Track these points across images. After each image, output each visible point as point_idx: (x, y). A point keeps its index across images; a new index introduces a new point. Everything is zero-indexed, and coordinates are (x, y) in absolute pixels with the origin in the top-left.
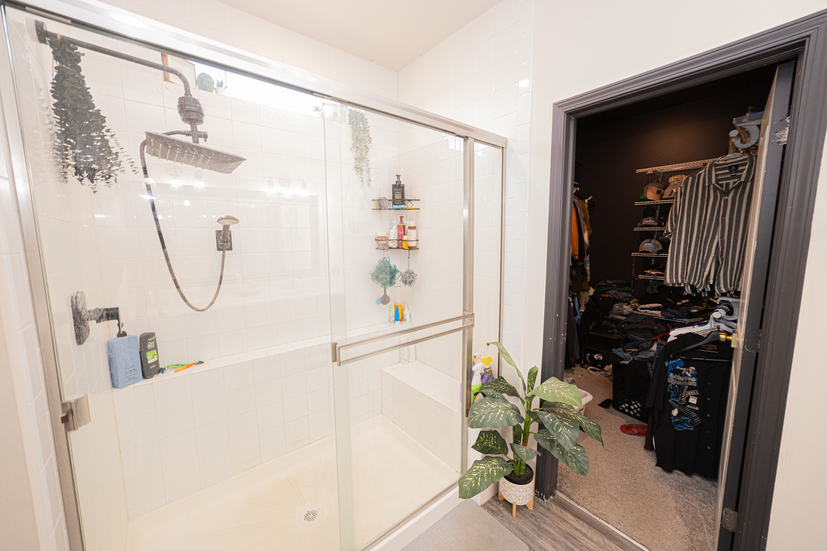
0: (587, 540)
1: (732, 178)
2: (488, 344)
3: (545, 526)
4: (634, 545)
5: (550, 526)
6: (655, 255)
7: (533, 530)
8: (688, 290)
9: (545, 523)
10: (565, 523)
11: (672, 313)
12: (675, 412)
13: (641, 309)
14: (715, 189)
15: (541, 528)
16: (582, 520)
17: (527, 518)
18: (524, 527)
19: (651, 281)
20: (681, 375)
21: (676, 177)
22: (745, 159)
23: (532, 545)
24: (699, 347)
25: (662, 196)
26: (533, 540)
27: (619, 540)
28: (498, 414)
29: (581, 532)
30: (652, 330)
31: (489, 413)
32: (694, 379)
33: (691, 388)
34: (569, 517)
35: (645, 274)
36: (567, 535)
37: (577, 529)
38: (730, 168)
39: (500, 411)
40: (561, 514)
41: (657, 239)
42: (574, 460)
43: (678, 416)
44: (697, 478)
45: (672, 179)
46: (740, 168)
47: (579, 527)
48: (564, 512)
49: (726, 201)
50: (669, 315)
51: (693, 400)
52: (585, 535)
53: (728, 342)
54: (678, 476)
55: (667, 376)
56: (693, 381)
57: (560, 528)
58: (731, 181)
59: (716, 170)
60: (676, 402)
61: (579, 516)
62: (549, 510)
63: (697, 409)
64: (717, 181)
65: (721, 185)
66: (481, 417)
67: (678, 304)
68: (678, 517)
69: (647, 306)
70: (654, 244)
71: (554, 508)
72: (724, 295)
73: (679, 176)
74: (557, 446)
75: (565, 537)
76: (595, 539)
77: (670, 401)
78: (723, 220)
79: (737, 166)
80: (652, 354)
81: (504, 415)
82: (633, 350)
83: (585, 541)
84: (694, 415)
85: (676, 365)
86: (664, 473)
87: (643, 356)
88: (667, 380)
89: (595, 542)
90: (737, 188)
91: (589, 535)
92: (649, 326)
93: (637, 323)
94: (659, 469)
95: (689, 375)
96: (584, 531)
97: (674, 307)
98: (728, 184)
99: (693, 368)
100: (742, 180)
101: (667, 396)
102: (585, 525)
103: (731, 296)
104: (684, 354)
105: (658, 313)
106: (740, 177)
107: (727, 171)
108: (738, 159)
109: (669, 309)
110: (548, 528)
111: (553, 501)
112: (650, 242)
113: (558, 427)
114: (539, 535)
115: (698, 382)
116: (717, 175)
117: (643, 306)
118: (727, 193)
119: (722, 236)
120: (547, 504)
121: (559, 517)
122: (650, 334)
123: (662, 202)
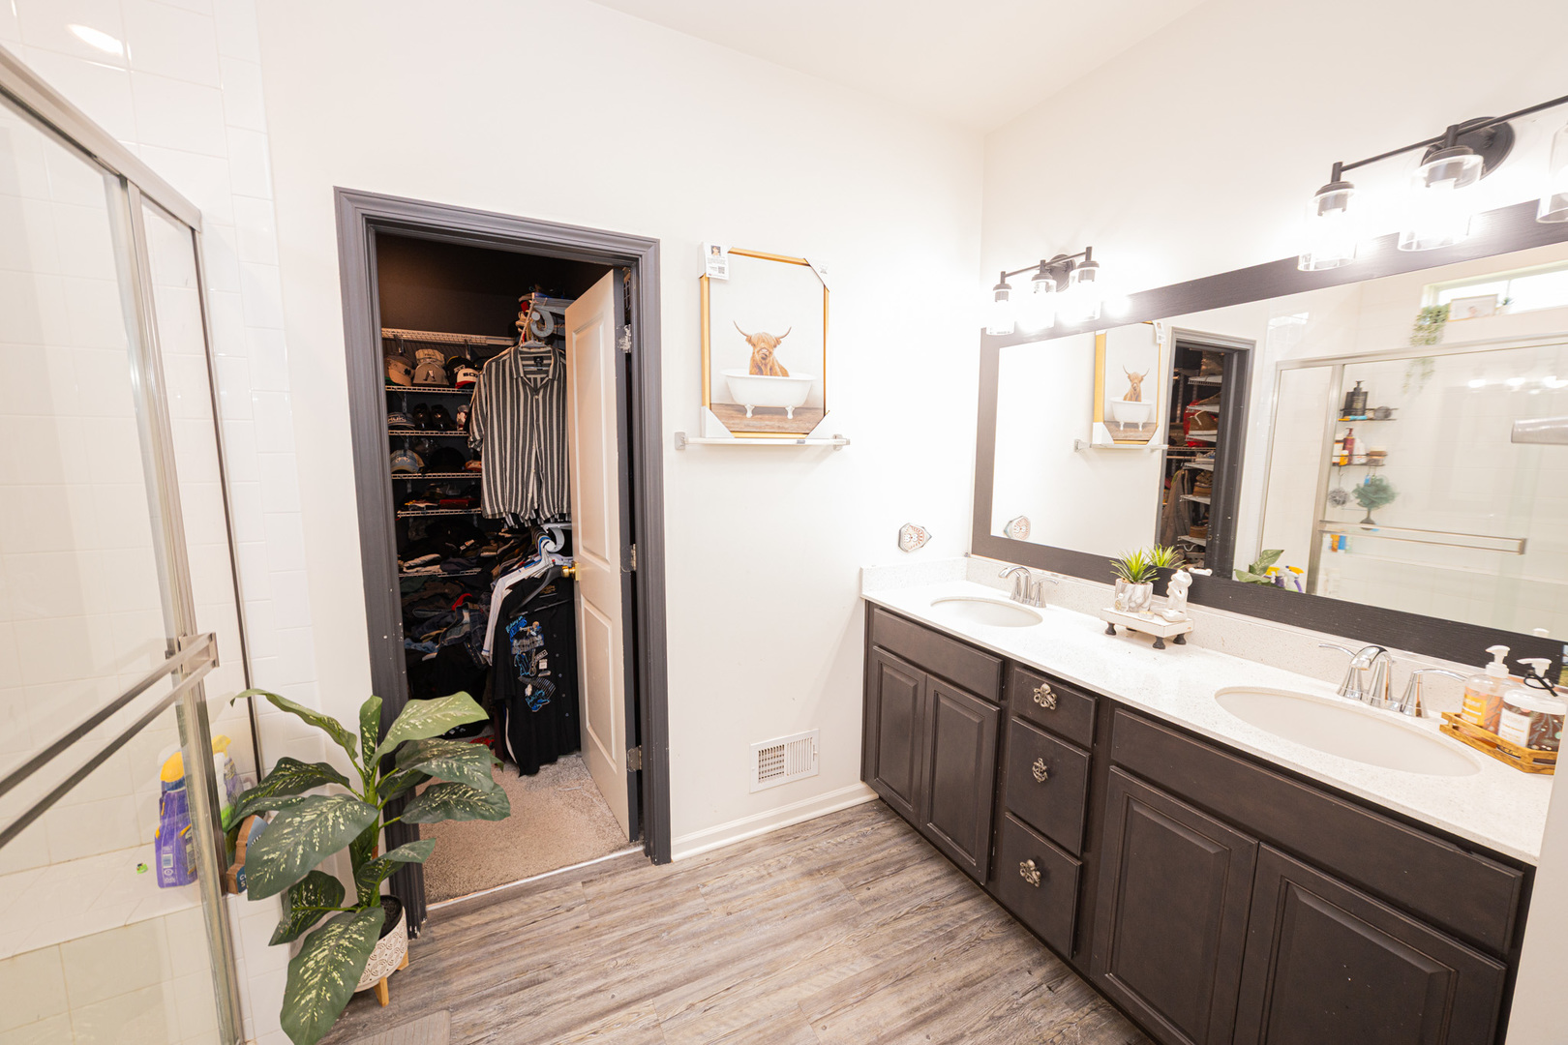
0: (507, 922)
1: (539, 372)
2: (232, 702)
3: (445, 964)
4: (555, 875)
5: (452, 955)
6: (418, 476)
7: (431, 988)
8: (510, 521)
9: (441, 960)
10: (468, 932)
11: (457, 564)
12: (529, 691)
13: (408, 568)
14: (524, 384)
15: (439, 974)
16: (485, 907)
17: (410, 983)
18: (415, 1000)
19: (411, 520)
20: (527, 638)
21: (426, 351)
22: (549, 352)
23: (446, 1004)
24: (539, 594)
25: (412, 379)
26: (443, 998)
27: (538, 886)
28: (330, 823)
29: (494, 921)
30: (444, 596)
31: (310, 834)
32: (540, 637)
33: (539, 650)
34: (468, 921)
35: (406, 508)
36: (482, 942)
37: (487, 924)
38: (535, 359)
39: (331, 816)
40: (454, 929)
41: (413, 450)
42: (488, 807)
43: (533, 693)
44: (561, 760)
45: (420, 354)
46: (545, 362)
47: (487, 919)
48: (456, 922)
49: (537, 400)
50: (454, 567)
51: (543, 665)
52: (502, 919)
53: (572, 576)
54: (546, 771)
55: (510, 646)
56: (539, 640)
57: (466, 945)
58: (539, 377)
59: (523, 359)
60: (528, 676)
61: (477, 907)
62: (433, 940)
63: (549, 673)
64: (525, 373)
65: (529, 379)
66: (292, 855)
67: (462, 548)
68: (571, 811)
69: (418, 561)
70: (412, 458)
71: (438, 931)
72: (547, 521)
73: (430, 351)
74: (457, 805)
75: (481, 947)
76: (515, 911)
77: (520, 678)
78: (538, 426)
79: (542, 358)
80: (466, 629)
81: (346, 818)
82: (434, 633)
83: (506, 926)
84: (547, 682)
85: (517, 626)
86: (532, 778)
87: (455, 635)
88: (511, 651)
89: (518, 914)
90: (545, 386)
91: (506, 913)
92: (439, 591)
93: (416, 591)
94: (524, 777)
95: (534, 633)
96: (497, 916)
97: (457, 554)
98: (535, 379)
99: (537, 623)
100: (550, 377)
101: (516, 672)
102: (493, 908)
103: (556, 521)
104: (524, 608)
105: (436, 569)
106: (547, 372)
107: (532, 362)
108: (542, 350)
109: (451, 559)
110: (450, 962)
111: (429, 924)
112: (405, 455)
113: (460, 769)
114: (445, 983)
115: (544, 639)
116: (523, 366)
117: (411, 563)
118: (535, 391)
119: (540, 446)
120: (423, 936)
121: (455, 933)
122: (442, 602)
123: (412, 389)
